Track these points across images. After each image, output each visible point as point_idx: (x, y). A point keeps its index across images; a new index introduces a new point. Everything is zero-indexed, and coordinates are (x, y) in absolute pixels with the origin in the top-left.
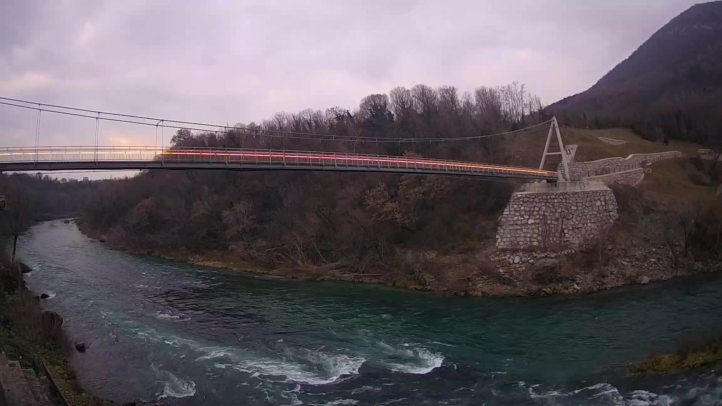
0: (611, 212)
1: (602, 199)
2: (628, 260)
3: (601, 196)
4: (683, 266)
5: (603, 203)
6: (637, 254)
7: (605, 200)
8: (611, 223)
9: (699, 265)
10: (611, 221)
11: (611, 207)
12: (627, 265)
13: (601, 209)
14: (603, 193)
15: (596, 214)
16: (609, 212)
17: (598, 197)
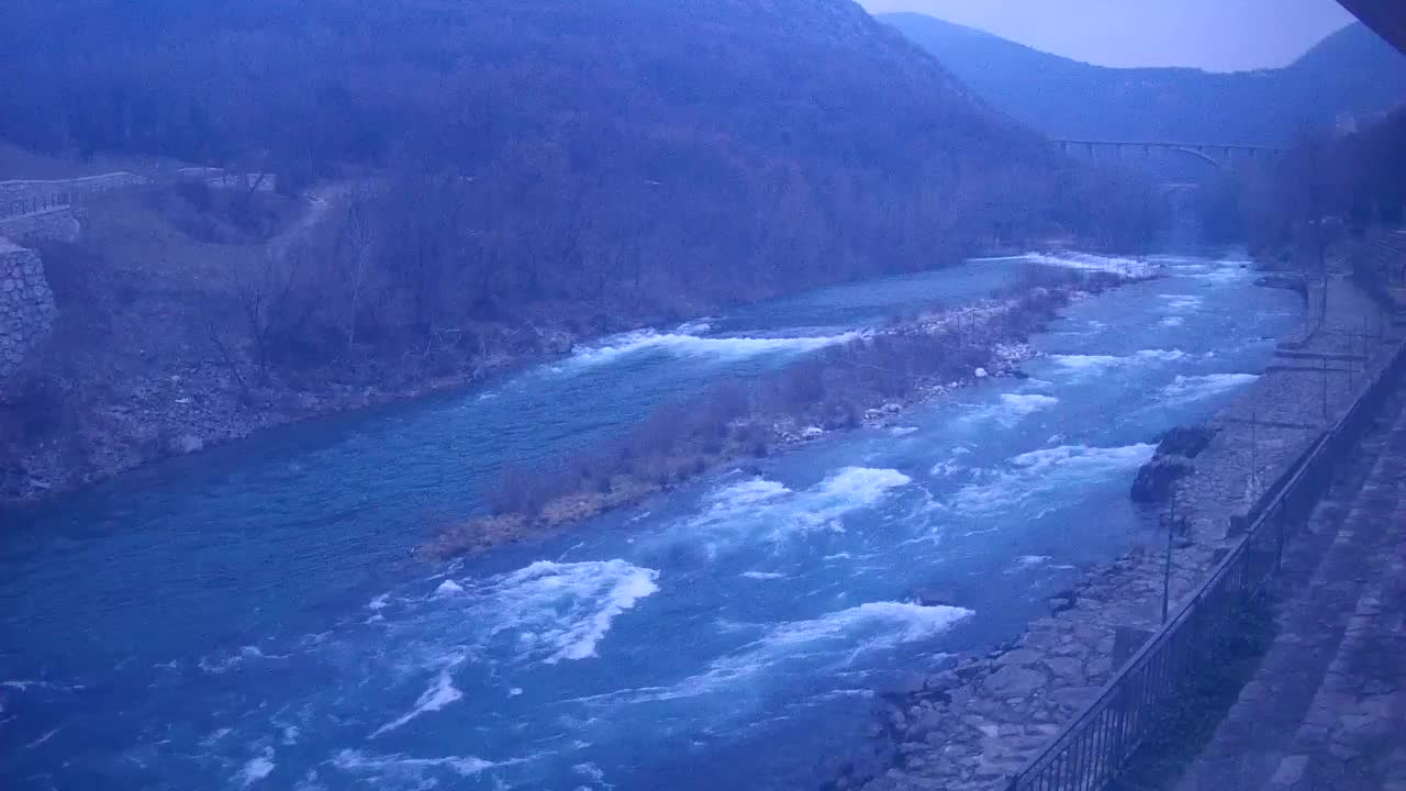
0: (42, 303)
1: (16, 273)
2: (125, 409)
3: (12, 269)
4: (268, 404)
5: (20, 284)
6: (138, 393)
7: (23, 276)
8: (47, 330)
9: (309, 399)
10: (46, 325)
11: (39, 292)
12: (127, 419)
13: (17, 298)
14: (16, 259)
15: (6, 313)
16: (37, 304)
17: (6, 269)
